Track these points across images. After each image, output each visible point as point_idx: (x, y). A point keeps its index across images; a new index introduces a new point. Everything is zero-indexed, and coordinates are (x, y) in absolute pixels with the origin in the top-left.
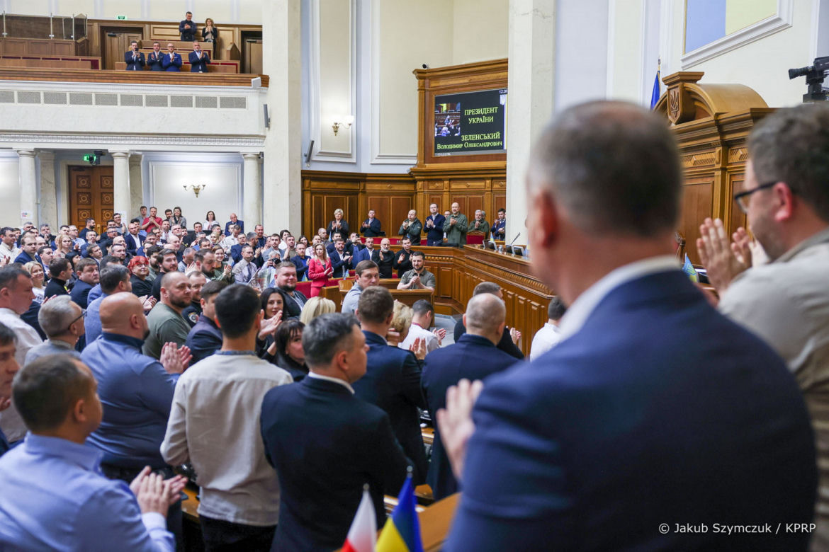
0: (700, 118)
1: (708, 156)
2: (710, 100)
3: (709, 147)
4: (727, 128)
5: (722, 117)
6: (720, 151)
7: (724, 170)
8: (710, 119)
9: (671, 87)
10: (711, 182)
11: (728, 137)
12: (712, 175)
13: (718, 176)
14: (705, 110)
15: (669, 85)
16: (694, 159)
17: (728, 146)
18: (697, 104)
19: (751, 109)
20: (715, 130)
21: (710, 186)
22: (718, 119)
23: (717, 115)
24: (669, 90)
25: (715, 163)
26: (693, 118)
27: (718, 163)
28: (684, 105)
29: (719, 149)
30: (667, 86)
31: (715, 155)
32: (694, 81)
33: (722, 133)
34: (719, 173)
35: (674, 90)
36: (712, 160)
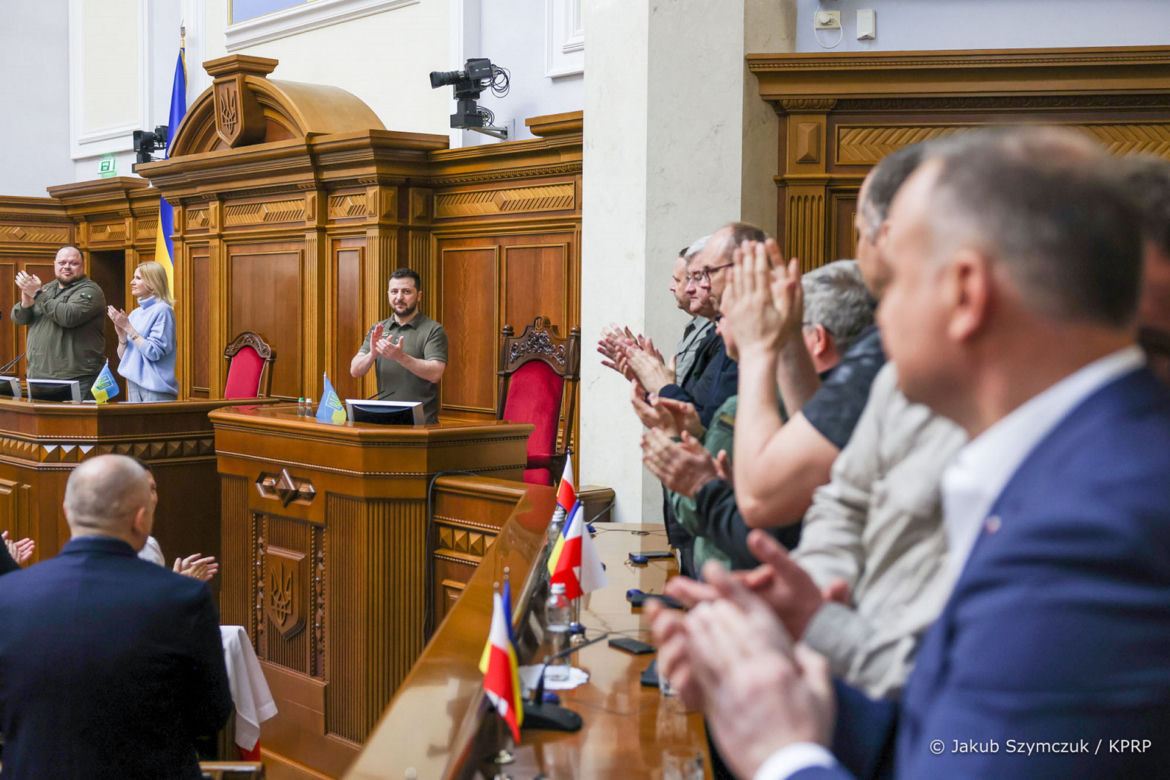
0: (274, 140)
1: (291, 206)
2: (297, 109)
3: (292, 189)
4: (326, 160)
5: (317, 140)
6: (313, 199)
7: (321, 230)
8: (298, 142)
9: (219, 80)
10: (299, 251)
11: (327, 175)
12: (301, 239)
13: (311, 241)
14: (285, 128)
15: (217, 75)
16: (265, 209)
17: (326, 189)
18: (268, 113)
19: (372, 131)
20: (306, 162)
21: (297, 258)
22: (313, 143)
23: (311, 136)
24: (216, 84)
25: (304, 218)
26: (260, 138)
27: (309, 219)
28: (246, 114)
29: (311, 196)
30: (213, 78)
31: (303, 206)
32: (263, 74)
33: (317, 168)
34: (314, 236)
35: (226, 85)
36: (298, 213)
